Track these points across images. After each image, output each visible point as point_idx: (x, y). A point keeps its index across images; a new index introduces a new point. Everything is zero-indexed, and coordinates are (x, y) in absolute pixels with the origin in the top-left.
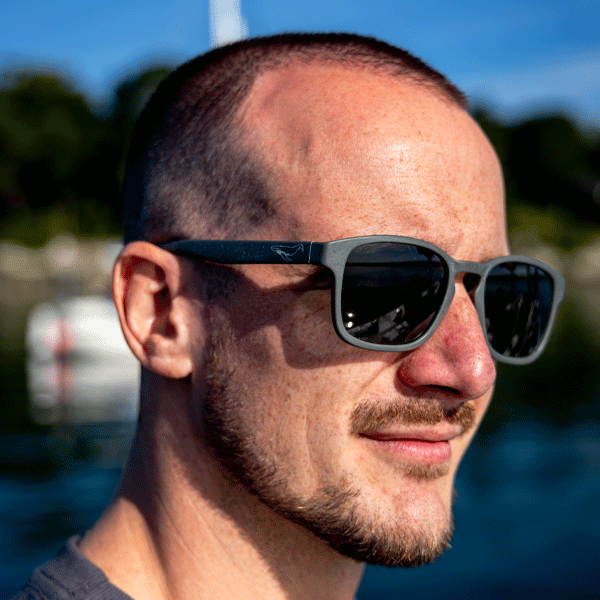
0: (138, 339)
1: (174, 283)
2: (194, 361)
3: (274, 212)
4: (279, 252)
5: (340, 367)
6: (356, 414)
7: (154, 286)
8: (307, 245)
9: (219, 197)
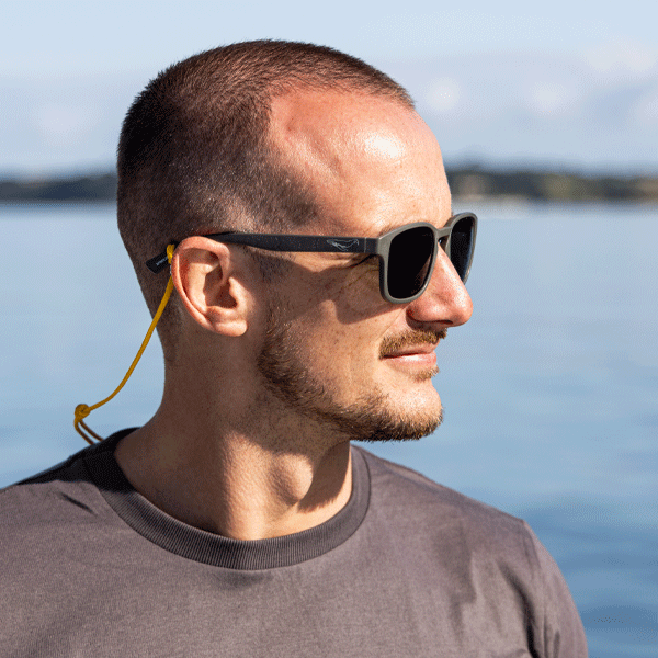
0: (199, 310)
1: (227, 264)
2: (248, 324)
3: (315, 214)
4: (336, 245)
5: (377, 318)
6: (383, 345)
7: (209, 268)
8: (361, 240)
9: (263, 203)
